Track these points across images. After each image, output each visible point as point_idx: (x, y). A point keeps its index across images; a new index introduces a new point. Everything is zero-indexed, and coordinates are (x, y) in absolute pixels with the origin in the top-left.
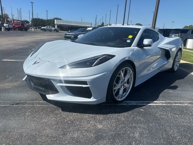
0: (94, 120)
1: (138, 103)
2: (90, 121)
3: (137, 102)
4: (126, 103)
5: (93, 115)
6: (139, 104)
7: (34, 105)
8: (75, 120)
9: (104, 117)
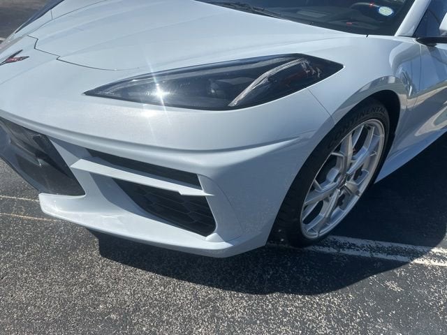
0: (213, 316)
1: (380, 250)
2: (196, 320)
3: (373, 244)
4: (335, 244)
5: (212, 292)
6: (380, 256)
7: (9, 210)
8: (137, 309)
9: (250, 307)
